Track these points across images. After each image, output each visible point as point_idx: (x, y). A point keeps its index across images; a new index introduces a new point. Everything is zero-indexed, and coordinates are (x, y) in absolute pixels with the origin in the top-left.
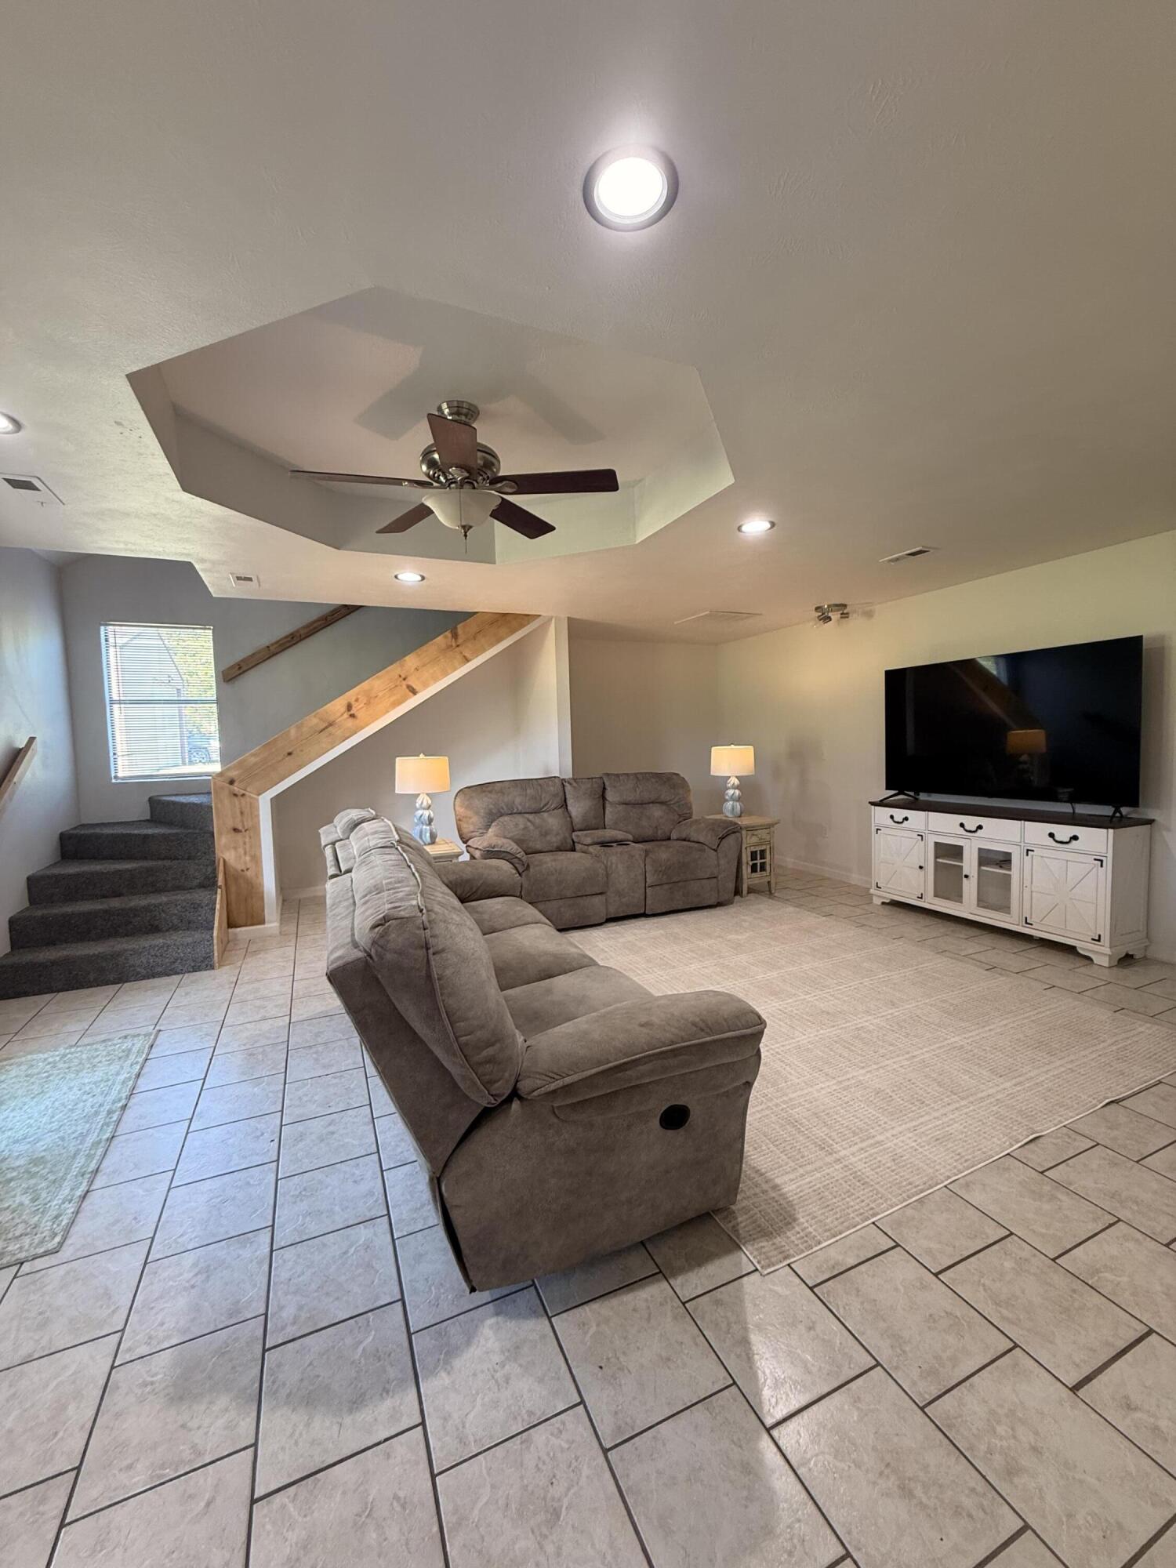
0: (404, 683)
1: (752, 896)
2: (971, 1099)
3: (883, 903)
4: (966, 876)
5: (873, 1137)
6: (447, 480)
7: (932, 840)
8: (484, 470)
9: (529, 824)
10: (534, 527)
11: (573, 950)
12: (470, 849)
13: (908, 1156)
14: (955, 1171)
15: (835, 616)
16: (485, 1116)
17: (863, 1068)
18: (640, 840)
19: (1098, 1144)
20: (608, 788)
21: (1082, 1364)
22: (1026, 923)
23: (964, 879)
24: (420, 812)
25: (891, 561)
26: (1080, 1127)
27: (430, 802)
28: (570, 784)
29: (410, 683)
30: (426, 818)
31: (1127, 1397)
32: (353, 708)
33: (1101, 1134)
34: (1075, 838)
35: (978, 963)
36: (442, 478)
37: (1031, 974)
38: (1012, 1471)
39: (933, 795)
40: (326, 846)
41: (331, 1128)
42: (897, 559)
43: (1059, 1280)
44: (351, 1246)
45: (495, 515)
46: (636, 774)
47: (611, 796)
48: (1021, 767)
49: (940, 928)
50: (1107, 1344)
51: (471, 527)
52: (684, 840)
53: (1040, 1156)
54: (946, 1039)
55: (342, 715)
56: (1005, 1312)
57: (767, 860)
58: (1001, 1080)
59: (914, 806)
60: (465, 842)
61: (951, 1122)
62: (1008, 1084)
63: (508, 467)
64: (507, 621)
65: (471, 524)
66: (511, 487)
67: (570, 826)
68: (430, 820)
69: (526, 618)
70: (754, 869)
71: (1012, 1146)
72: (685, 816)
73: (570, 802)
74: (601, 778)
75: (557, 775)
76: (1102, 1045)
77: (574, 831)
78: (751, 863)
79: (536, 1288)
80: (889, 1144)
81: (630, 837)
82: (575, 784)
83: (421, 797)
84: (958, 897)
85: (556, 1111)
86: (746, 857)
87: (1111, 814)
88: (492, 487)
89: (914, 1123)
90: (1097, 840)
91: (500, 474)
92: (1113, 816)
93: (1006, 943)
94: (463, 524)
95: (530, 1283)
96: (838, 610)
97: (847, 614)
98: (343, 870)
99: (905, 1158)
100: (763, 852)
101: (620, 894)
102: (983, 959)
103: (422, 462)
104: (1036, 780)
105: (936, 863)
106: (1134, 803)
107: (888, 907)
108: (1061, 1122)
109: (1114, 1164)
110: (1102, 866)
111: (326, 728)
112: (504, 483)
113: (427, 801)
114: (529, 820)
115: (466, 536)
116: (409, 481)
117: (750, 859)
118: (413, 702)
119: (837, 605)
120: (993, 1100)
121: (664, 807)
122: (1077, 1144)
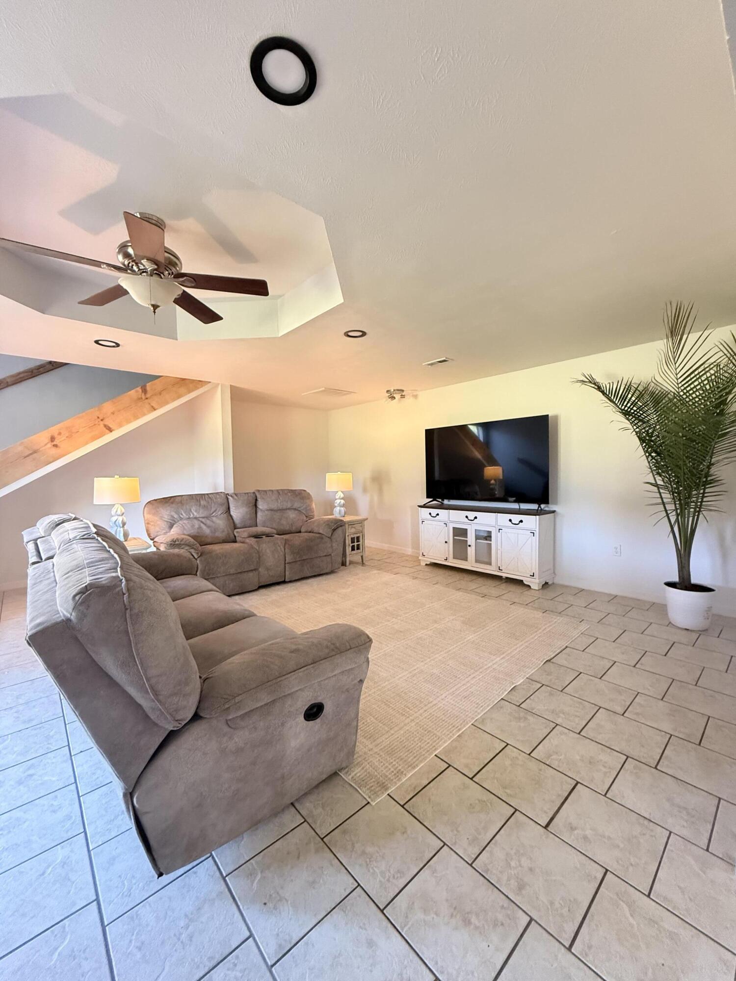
0: (102, 423)
1: (351, 566)
2: (481, 670)
3: (426, 565)
4: (469, 546)
5: (431, 702)
6: (139, 270)
7: (451, 526)
8: (169, 266)
9: (202, 525)
10: (208, 316)
11: (238, 607)
12: (156, 544)
13: (451, 710)
14: (477, 714)
15: (397, 396)
16: (171, 736)
17: (422, 661)
18: (281, 533)
19: (543, 685)
20: (259, 500)
21: (548, 811)
22: (499, 569)
23: (468, 547)
24: (114, 519)
25: (429, 365)
26: (536, 678)
27: (123, 510)
28: (231, 496)
29: (106, 423)
30: (120, 522)
31: (570, 824)
32: (56, 440)
33: (544, 680)
34: (521, 521)
35: (477, 594)
36: (135, 268)
37: (503, 597)
38: (521, 887)
39: (451, 501)
40: (27, 542)
41: (31, 772)
42: (432, 364)
43: (533, 765)
44: (49, 866)
45: (176, 301)
46: (278, 491)
47: (261, 505)
48: (491, 486)
49: (457, 576)
50: (559, 795)
51: (158, 306)
52: (310, 532)
53: (517, 698)
54: (465, 638)
55: (46, 445)
56: (508, 791)
57: (360, 543)
58: (495, 657)
59: (442, 507)
60: (151, 539)
61: (472, 686)
62: (498, 659)
63: (188, 267)
64: (184, 384)
65: (159, 304)
66: (191, 282)
67: (232, 525)
68: (124, 524)
69: (200, 383)
70: (353, 549)
71: (503, 693)
72: (309, 517)
73: (231, 510)
74: (254, 493)
75: (223, 491)
76: (540, 631)
77: (235, 529)
78: (351, 545)
79: (213, 858)
80: (440, 705)
81: (275, 531)
82: (235, 497)
83: (116, 506)
84: (465, 559)
85: (229, 723)
86: (348, 541)
87: (537, 508)
88: (176, 280)
89: (453, 690)
90: (531, 521)
91: (183, 271)
92: (537, 510)
93: (490, 582)
94: (153, 303)
95: (209, 855)
96: (399, 393)
97: (404, 395)
98: (44, 558)
99: (449, 712)
100: (358, 538)
101: (268, 569)
102: (479, 591)
103: (119, 252)
104: (498, 493)
105: (454, 539)
106: (546, 502)
107: (430, 567)
108: (525, 676)
109: (551, 694)
110: (534, 536)
111: (31, 454)
112: (185, 278)
113: (120, 509)
114: (202, 522)
115: (155, 312)
116: (109, 265)
117: (350, 542)
118: (109, 438)
119: (398, 390)
120: (491, 669)
121: (296, 512)
122: (534, 686)
